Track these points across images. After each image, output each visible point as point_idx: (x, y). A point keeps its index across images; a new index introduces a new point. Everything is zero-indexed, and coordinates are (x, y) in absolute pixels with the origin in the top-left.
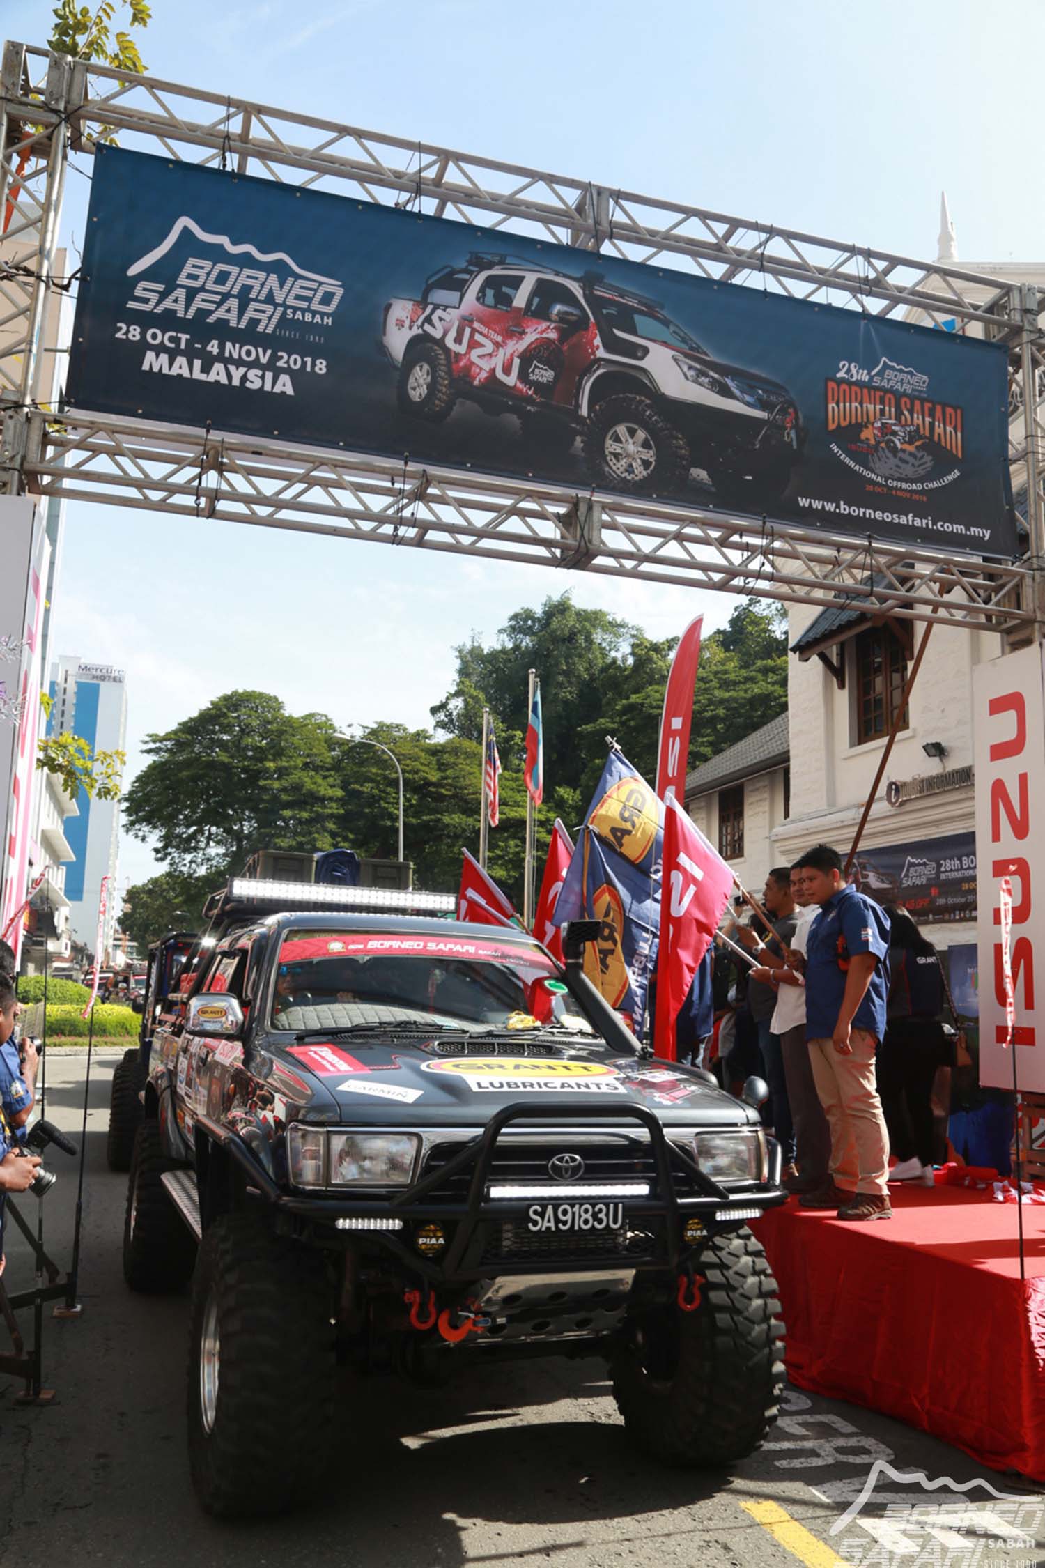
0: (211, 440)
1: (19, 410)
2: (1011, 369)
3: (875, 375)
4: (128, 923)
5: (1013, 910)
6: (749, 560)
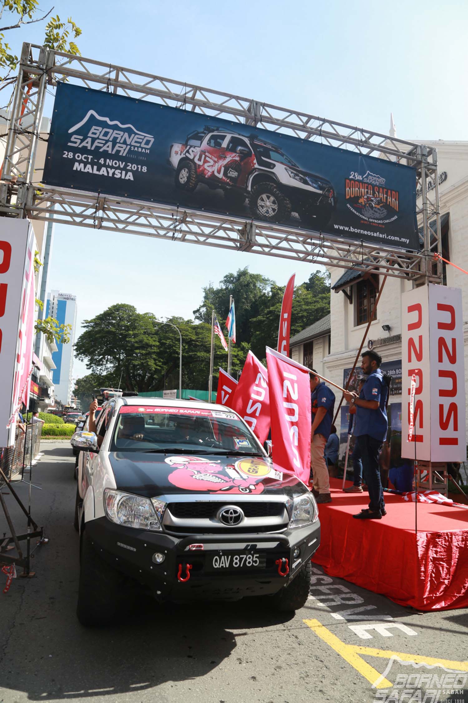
0: (100, 198)
1: (24, 185)
2: (417, 178)
3: (365, 177)
4: (77, 393)
5: (416, 389)
6: (314, 249)
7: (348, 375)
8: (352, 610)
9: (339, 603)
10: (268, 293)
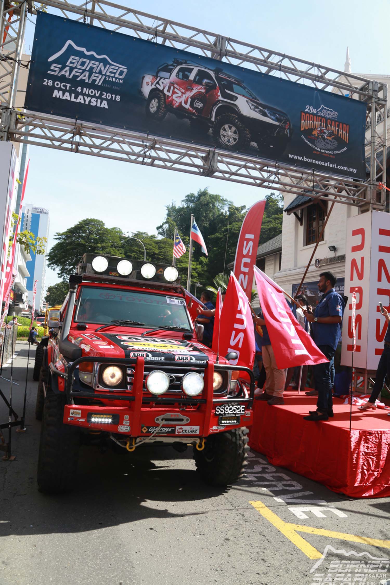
0: (78, 124)
1: (7, 110)
2: (367, 112)
3: (319, 111)
4: (48, 299)
5: (356, 304)
6: (270, 176)
7: (296, 290)
8: (292, 495)
9: (281, 489)
10: (226, 213)
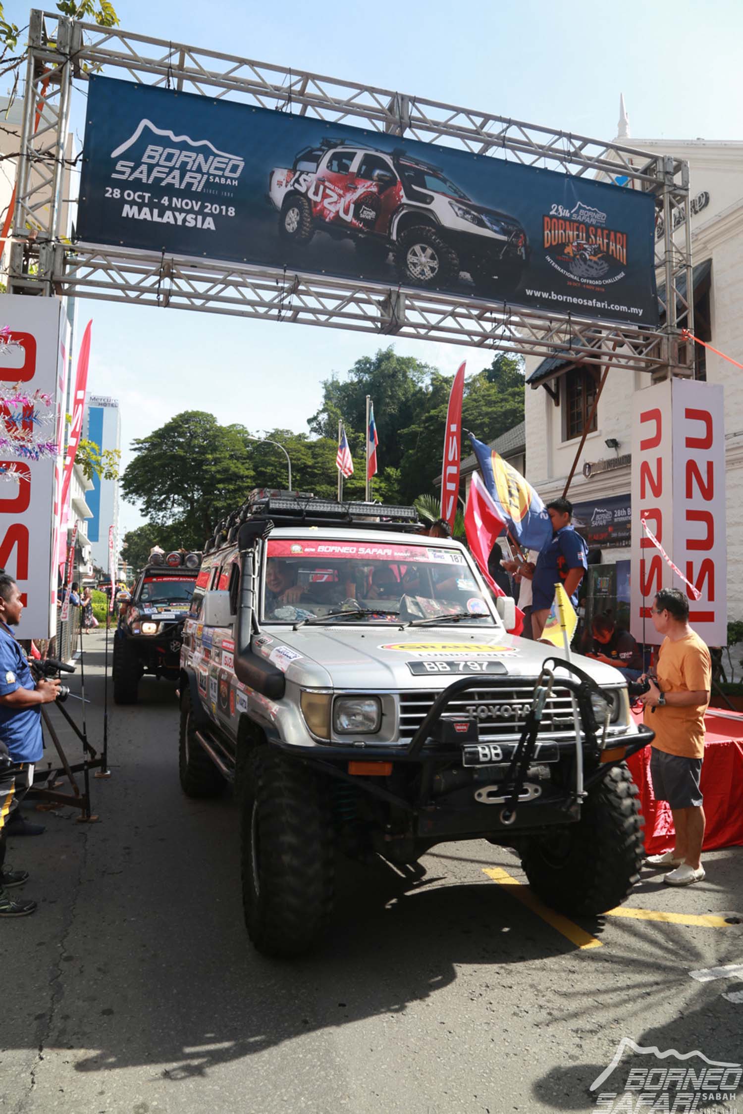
0: (165, 259)
1: (48, 244)
2: (657, 209)
3: (574, 212)
4: (126, 554)
6: (496, 328)
10: (427, 388)
